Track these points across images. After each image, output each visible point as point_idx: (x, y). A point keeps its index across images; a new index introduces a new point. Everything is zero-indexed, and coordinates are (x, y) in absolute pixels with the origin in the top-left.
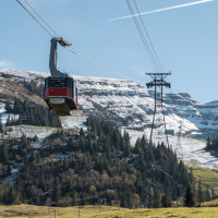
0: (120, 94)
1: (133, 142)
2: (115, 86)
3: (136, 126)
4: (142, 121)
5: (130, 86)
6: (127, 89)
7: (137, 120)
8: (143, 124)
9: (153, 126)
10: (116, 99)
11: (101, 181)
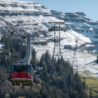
0: (28, 14)
1: (39, 56)
2: (24, 7)
3: (41, 41)
4: (46, 36)
5: (35, 7)
6: (33, 10)
7: (42, 36)
8: (47, 38)
9: (55, 41)
10: (24, 18)
11: (14, 89)
